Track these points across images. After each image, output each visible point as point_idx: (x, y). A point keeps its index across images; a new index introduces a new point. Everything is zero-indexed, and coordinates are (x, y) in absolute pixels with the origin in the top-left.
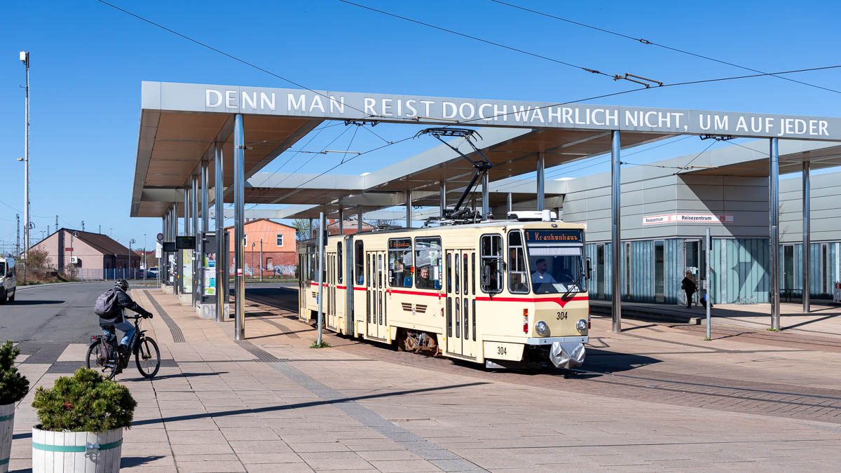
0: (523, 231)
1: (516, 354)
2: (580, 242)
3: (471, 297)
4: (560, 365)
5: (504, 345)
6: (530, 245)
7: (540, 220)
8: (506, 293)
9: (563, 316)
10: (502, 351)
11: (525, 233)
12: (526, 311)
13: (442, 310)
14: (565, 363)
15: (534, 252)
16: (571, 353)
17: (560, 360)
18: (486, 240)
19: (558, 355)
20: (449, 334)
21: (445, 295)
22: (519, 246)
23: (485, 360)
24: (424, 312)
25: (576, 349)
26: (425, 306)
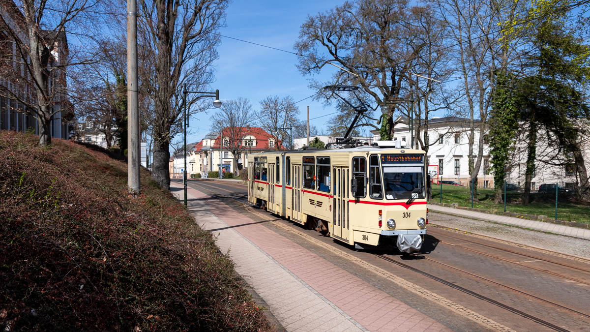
0: (379, 156)
1: (374, 241)
2: (422, 163)
3: (346, 199)
4: (403, 250)
5: (367, 234)
6: (384, 165)
7: (393, 147)
8: (368, 198)
9: (407, 215)
10: (365, 238)
11: (381, 156)
12: (380, 211)
13: (330, 206)
14: (407, 249)
15: (387, 170)
16: (411, 242)
17: (403, 247)
18: (355, 159)
19: (402, 244)
20: (334, 222)
21: (332, 197)
22: (377, 166)
23: (355, 243)
24: (321, 206)
25: (415, 239)
26: (322, 203)
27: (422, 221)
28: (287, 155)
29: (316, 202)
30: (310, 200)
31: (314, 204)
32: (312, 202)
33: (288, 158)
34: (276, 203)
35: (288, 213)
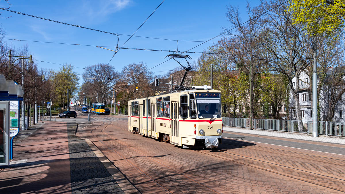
0: (194, 94)
1: (192, 143)
2: (219, 98)
3: (178, 120)
4: (208, 147)
5: (189, 139)
6: (197, 99)
7: (203, 89)
8: (189, 118)
9: (211, 127)
10: (188, 141)
11: (195, 94)
12: (195, 125)
13: (170, 125)
14: (210, 146)
15: (199, 102)
16: (212, 142)
17: (208, 145)
18: (182, 97)
19: (207, 143)
20: (172, 135)
21: (171, 120)
22: (193, 100)
23: (183, 145)
24: (166, 126)
25: (215, 141)
26: (166, 124)
27: (219, 131)
28: (149, 98)
29: (163, 124)
30: (160, 123)
31: (162, 126)
32: (161, 124)
33: (149, 100)
34: (143, 128)
35: (150, 134)
